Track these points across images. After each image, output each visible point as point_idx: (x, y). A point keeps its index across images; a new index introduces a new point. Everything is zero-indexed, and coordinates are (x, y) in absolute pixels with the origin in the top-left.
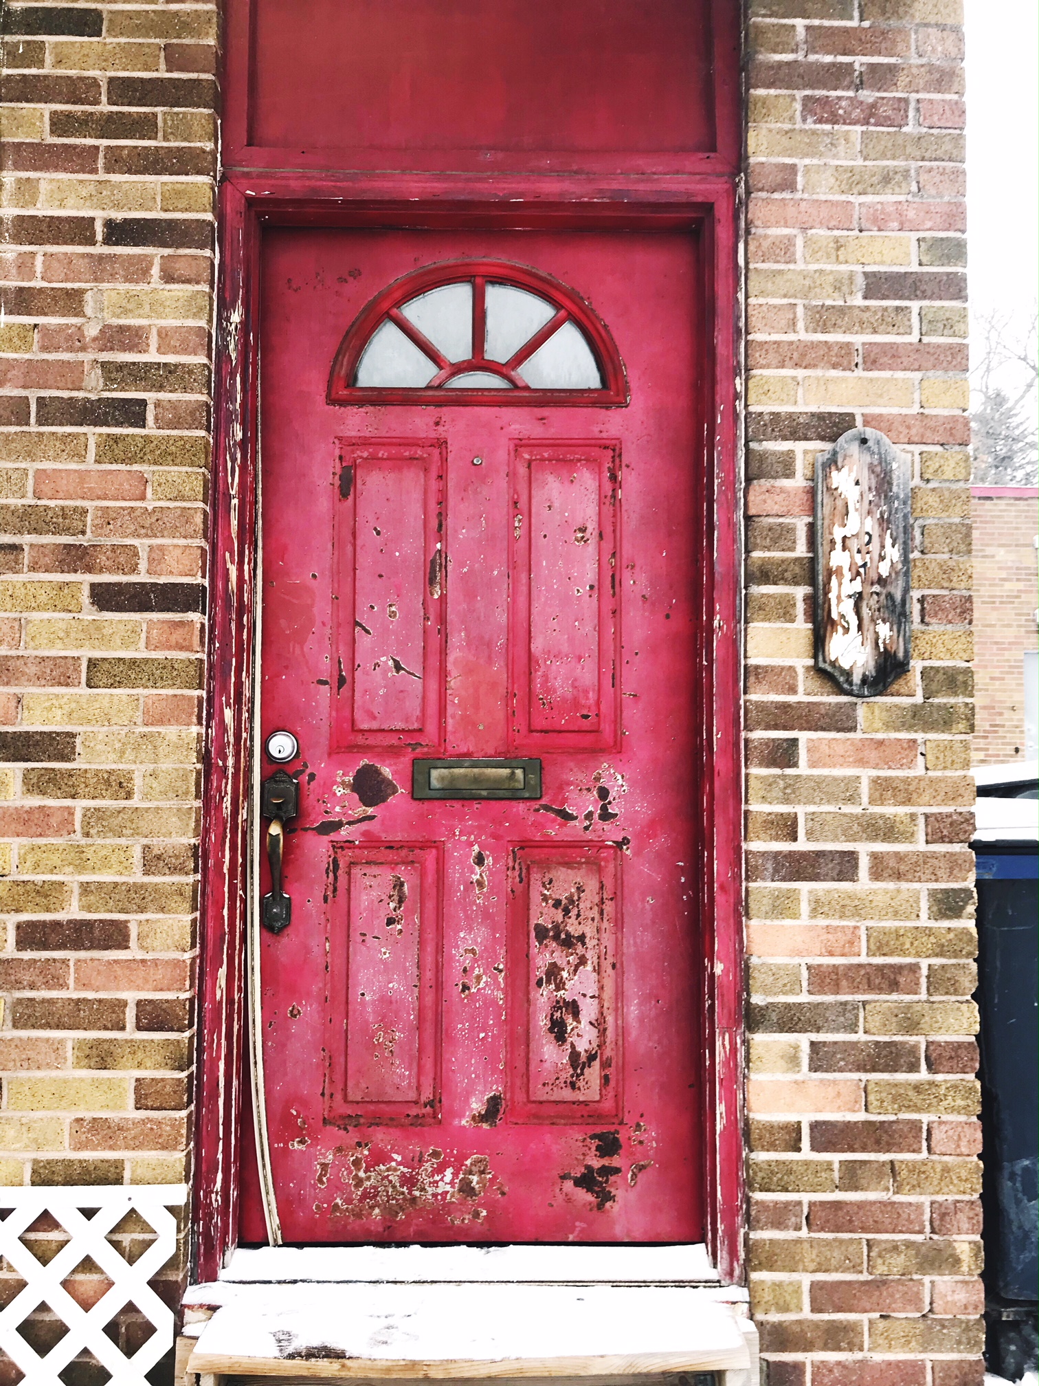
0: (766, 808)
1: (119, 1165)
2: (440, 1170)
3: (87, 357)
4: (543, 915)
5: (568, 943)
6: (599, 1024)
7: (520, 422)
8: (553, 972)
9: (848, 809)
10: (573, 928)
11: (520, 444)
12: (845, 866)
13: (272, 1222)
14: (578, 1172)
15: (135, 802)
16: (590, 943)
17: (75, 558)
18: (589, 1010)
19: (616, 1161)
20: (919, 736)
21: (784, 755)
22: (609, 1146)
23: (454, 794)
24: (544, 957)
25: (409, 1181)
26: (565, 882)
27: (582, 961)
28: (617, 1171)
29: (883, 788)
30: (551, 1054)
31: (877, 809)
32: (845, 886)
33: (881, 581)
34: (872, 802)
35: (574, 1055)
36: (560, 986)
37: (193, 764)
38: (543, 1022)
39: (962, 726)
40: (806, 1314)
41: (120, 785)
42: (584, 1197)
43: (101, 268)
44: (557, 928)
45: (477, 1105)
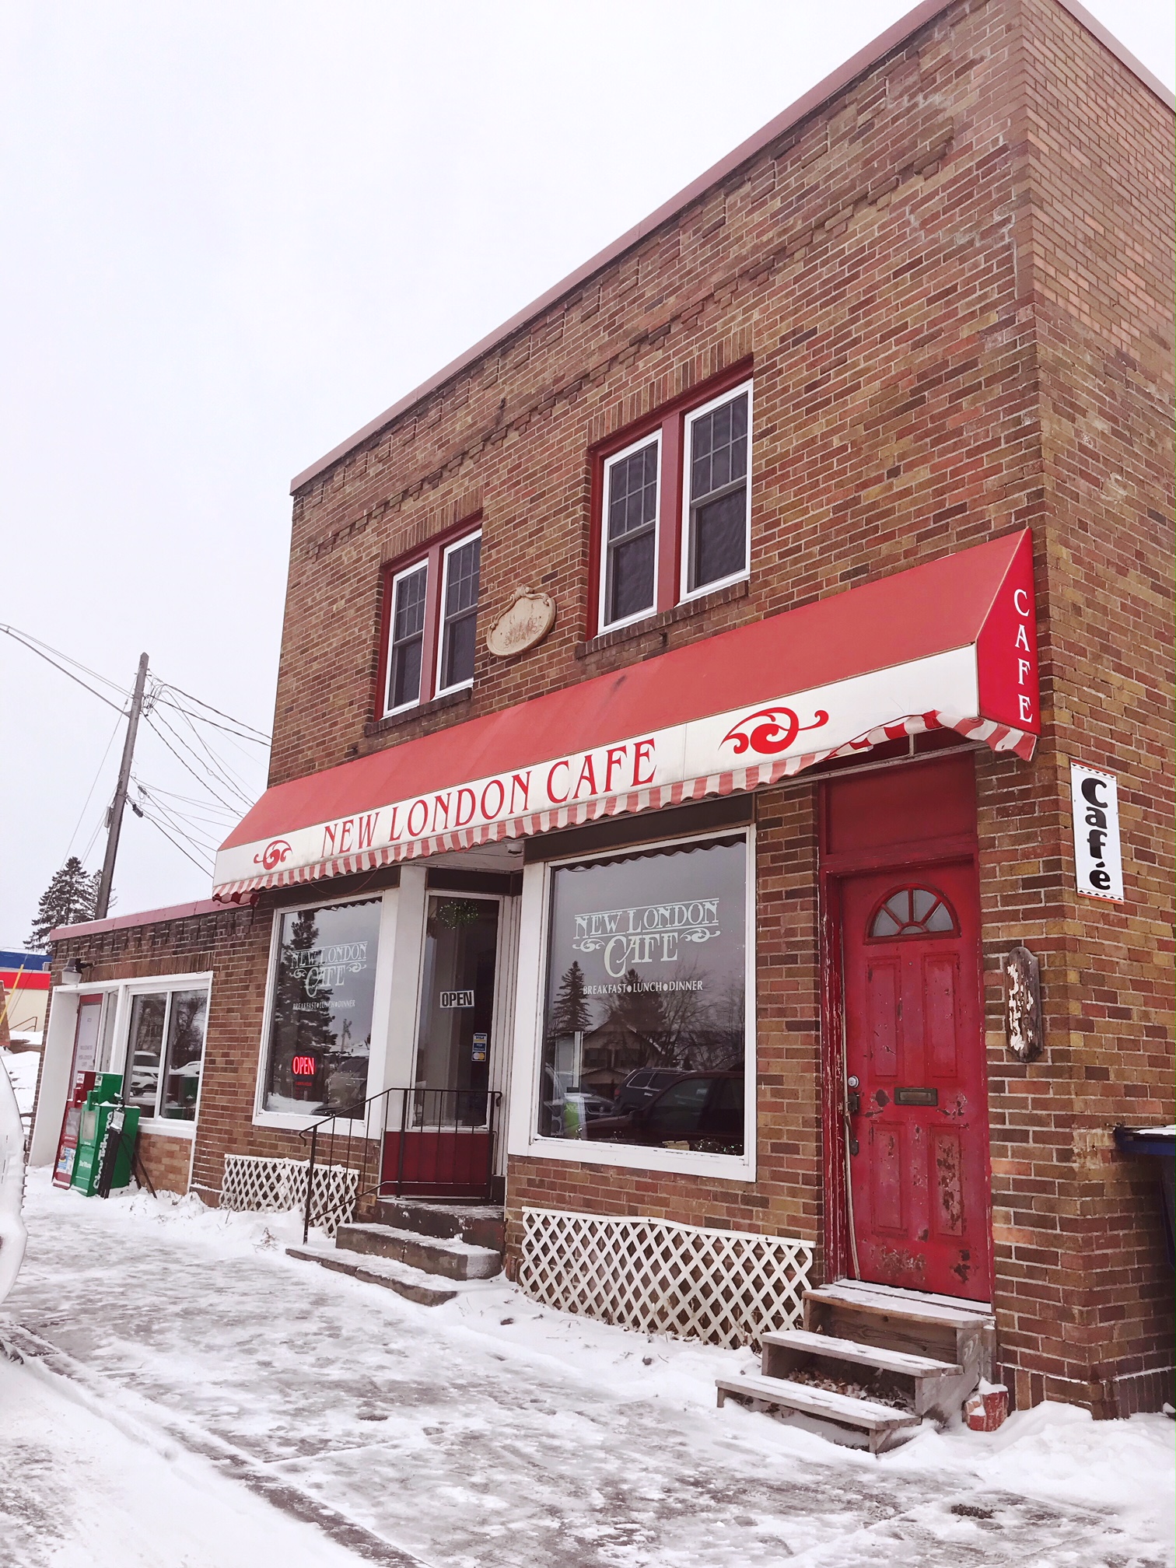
0: (994, 1110)
1: (799, 1232)
2: (909, 1258)
3: (781, 940)
4: (940, 1155)
5: (950, 1167)
6: (961, 1203)
7: (923, 947)
8: (944, 1179)
9: (1024, 1111)
10: (950, 1161)
11: (925, 956)
12: (1023, 1136)
13: (857, 1271)
14: (955, 1266)
15: (799, 1101)
16: (957, 1168)
17: (781, 1012)
18: (957, 1197)
19: (968, 1263)
20: (1050, 1080)
21: (999, 1087)
22: (965, 1257)
23: (908, 1103)
24: (942, 1173)
25: (899, 1261)
26: (948, 1141)
27: (954, 1176)
28: (969, 1267)
29: (1037, 1104)
30: (944, 1214)
31: (1035, 1112)
32: (1024, 1144)
33: (1028, 1013)
34: (1033, 1109)
35: (953, 1215)
36: (947, 1186)
37: (814, 1087)
38: (941, 1201)
39: (1067, 1076)
40: (1017, 1330)
41: (794, 1094)
42: (957, 1277)
43: (785, 908)
44: (945, 1161)
45: (920, 1233)
